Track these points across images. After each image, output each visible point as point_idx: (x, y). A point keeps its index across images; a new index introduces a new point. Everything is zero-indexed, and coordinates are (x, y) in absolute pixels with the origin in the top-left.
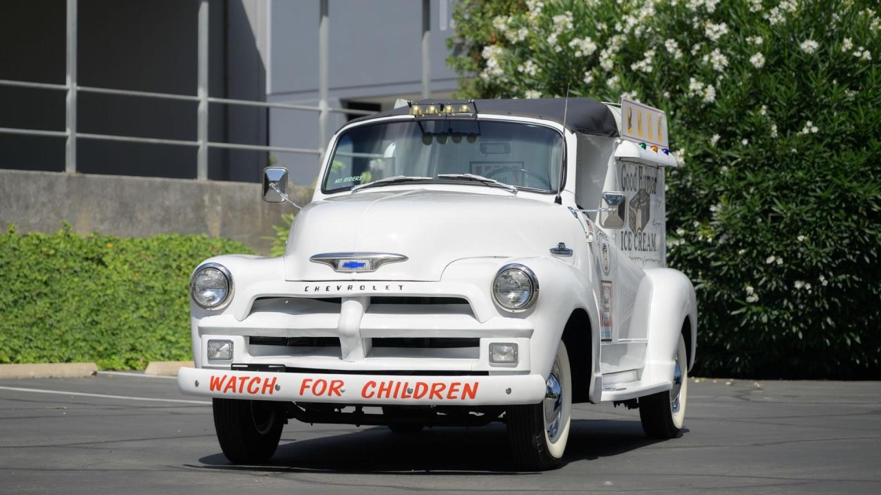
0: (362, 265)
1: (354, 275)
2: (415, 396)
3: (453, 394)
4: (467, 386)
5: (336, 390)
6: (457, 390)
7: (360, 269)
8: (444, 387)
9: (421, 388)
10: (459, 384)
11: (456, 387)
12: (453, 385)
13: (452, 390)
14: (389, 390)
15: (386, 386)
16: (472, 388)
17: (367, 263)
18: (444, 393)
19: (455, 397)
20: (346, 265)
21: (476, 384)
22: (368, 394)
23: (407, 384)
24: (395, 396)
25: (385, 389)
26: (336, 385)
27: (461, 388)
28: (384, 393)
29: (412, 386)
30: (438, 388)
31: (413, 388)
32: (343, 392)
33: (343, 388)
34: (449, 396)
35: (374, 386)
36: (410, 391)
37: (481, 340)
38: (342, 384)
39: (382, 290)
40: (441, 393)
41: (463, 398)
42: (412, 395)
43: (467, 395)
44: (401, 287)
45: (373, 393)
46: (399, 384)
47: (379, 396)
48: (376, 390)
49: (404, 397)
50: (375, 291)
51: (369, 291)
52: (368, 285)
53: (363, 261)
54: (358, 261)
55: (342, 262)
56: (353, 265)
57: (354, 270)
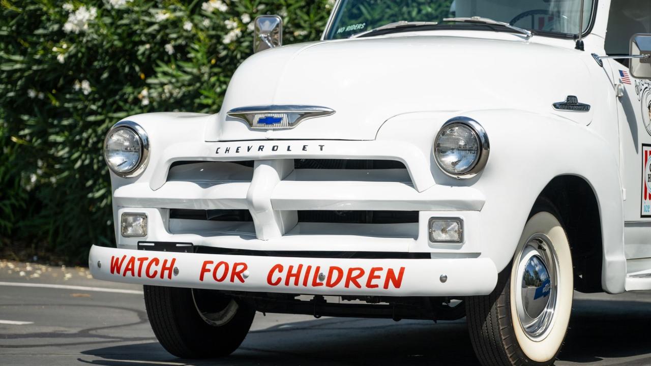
0: (278, 120)
2: (329, 284)
3: (374, 282)
4: (390, 273)
5: (238, 274)
6: (379, 277)
7: (276, 126)
8: (362, 273)
9: (335, 274)
10: (381, 269)
11: (376, 273)
12: (373, 270)
13: (372, 276)
14: (297, 276)
15: (294, 271)
16: (397, 275)
17: (285, 117)
18: (363, 281)
19: (376, 286)
20: (261, 121)
21: (402, 270)
22: (274, 280)
23: (318, 268)
24: (305, 283)
25: (293, 275)
26: (239, 268)
27: (383, 274)
28: (292, 279)
29: (325, 271)
30: (355, 273)
31: (326, 274)
32: (246, 277)
33: (246, 272)
34: (369, 285)
35: (281, 271)
36: (322, 278)
37: (421, 214)
38: (245, 268)
39: (297, 151)
40: (358, 280)
41: (386, 286)
42: (325, 282)
43: (391, 284)
44: (321, 147)
45: (279, 280)
46: (309, 268)
47: (287, 283)
48: (283, 275)
49: (315, 284)
50: (289, 153)
51: (282, 152)
52: (282, 145)
53: (281, 116)
54: (276, 116)
55: (257, 118)
56: (268, 121)
57: (269, 127)
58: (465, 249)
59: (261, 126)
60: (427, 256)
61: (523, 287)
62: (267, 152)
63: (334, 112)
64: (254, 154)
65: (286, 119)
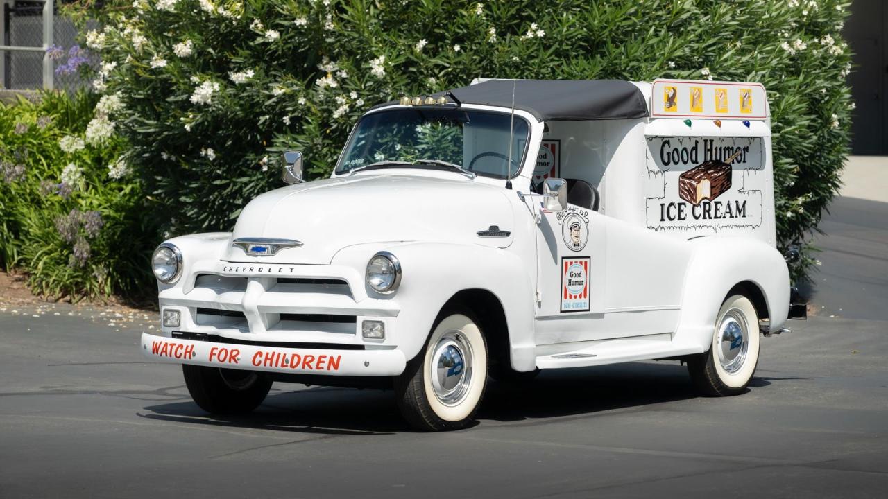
0: (264, 249)
1: (260, 259)
2: (291, 366)
3: (321, 365)
4: (332, 358)
5: (234, 357)
6: (324, 362)
7: (263, 253)
8: (313, 359)
9: (296, 359)
10: (325, 357)
11: (323, 359)
12: (321, 357)
13: (319, 362)
14: (271, 360)
15: (270, 356)
16: (335, 361)
17: (269, 247)
18: (314, 364)
19: (323, 368)
20: (254, 249)
21: (339, 357)
22: (257, 362)
23: (285, 355)
24: (276, 365)
25: (269, 359)
26: (234, 353)
27: (327, 360)
28: (268, 362)
29: (289, 357)
30: (309, 359)
31: (290, 359)
32: (239, 359)
33: (239, 356)
34: (317, 367)
35: (261, 356)
36: (287, 362)
37: (358, 317)
38: (238, 353)
39: (275, 272)
40: (311, 364)
41: (329, 369)
42: (289, 364)
43: (332, 367)
44: (292, 269)
45: (260, 362)
46: (279, 355)
47: (265, 365)
48: (262, 359)
49: (283, 366)
50: (270, 273)
51: (265, 272)
52: (266, 267)
53: (266, 246)
54: (263, 246)
55: (251, 247)
56: (258, 250)
57: (259, 254)
58: (386, 343)
59: (254, 253)
60: (361, 347)
61: (439, 367)
62: (255, 272)
63: (302, 244)
64: (247, 273)
65: (269, 249)
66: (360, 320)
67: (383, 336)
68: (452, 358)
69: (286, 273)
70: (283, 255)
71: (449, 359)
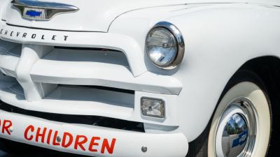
0: (39, 14)
1: (34, 24)
2: (63, 145)
3: (94, 147)
4: (105, 141)
5: (7, 128)
6: (97, 144)
7: (37, 17)
8: (86, 140)
9: (68, 138)
10: (98, 138)
11: (96, 141)
12: (94, 139)
13: (92, 143)
14: (43, 136)
15: (41, 132)
16: (110, 144)
17: (43, 11)
18: (86, 146)
19: (96, 150)
20: (28, 13)
21: (114, 141)
22: (29, 136)
23: (56, 132)
24: (48, 142)
25: (40, 135)
26: (7, 124)
27: (100, 142)
28: (40, 138)
29: (61, 135)
30: (81, 140)
31: (61, 137)
32: (11, 131)
33: (11, 128)
34: (90, 149)
35: (33, 130)
36: (59, 140)
38: (11, 125)
39: (48, 40)
40: (83, 145)
41: (103, 152)
42: (61, 143)
43: (106, 150)
44: (66, 37)
45: (32, 137)
46: (51, 131)
47: (37, 140)
48: (34, 134)
49: (54, 144)
50: (42, 41)
51: (38, 39)
52: (39, 33)
53: (40, 10)
54: (37, 10)
55: (26, 10)
56: (32, 14)
57: (33, 18)
59: (28, 17)
62: (28, 39)
63: (78, 9)
64: (20, 39)
65: (44, 13)
66: (138, 96)
67: (163, 115)
68: (236, 125)
69: (60, 41)
70: (58, 21)
71: (233, 126)
